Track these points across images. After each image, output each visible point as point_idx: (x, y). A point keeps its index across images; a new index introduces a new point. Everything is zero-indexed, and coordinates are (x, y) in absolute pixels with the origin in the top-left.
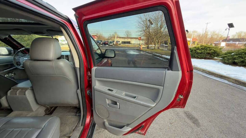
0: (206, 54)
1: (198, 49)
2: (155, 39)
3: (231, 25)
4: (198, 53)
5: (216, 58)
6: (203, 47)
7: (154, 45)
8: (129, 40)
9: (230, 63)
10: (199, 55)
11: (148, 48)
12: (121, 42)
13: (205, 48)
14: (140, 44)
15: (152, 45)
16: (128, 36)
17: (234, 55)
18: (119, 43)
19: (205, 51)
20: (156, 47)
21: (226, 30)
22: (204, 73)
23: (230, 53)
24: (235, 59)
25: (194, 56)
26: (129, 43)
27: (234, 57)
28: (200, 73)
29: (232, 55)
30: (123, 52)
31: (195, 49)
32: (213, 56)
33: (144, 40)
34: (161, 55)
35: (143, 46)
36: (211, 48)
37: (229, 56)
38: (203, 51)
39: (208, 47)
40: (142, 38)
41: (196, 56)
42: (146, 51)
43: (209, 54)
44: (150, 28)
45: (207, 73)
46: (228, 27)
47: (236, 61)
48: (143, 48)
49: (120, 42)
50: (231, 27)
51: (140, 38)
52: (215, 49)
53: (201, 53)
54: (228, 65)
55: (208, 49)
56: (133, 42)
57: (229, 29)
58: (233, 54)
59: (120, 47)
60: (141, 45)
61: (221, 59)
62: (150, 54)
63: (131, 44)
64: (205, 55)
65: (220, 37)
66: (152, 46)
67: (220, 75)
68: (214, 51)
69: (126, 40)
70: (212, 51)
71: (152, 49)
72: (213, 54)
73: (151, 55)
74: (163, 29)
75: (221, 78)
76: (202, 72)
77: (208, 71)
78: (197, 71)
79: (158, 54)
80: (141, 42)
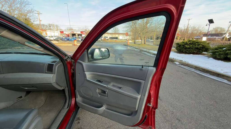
0: (195, 49)
1: (186, 44)
2: (141, 34)
3: (211, 21)
4: (186, 48)
5: (204, 53)
6: (191, 42)
7: (141, 41)
8: (117, 36)
9: (222, 58)
10: (187, 50)
11: (135, 43)
12: (109, 38)
13: (193, 43)
14: (127, 39)
15: (138, 40)
16: (115, 31)
17: (226, 50)
18: (107, 39)
19: (194, 46)
20: (142, 42)
21: (207, 25)
22: (198, 71)
23: (221, 48)
24: (227, 54)
25: (182, 51)
26: (117, 38)
27: (226, 52)
28: (193, 70)
29: (223, 51)
30: (111, 47)
31: (183, 44)
32: (201, 51)
33: (131, 36)
34: (148, 51)
35: (130, 42)
36: (199, 43)
37: (221, 51)
38: (191, 46)
39: (196, 41)
40: (129, 33)
41: (184, 51)
42: (133, 46)
43: (197, 48)
44: (136, 24)
45: (200, 70)
46: (209, 23)
47: (229, 56)
48: (130, 43)
49: (107, 37)
50: (211, 23)
51: (127, 33)
52: (203, 44)
53: (189, 48)
54: (220, 61)
55: (197, 44)
56: (121, 37)
57: (209, 25)
58: (224, 49)
59: (107, 43)
60: (128, 41)
61: (211, 54)
62: (137, 49)
63: (119, 39)
64: (193, 50)
65: (199, 32)
66: (138, 42)
67: (216, 73)
68: (203, 46)
69: (114, 36)
70: (200, 46)
71: (139, 44)
72: (202, 49)
73: (139, 50)
74: (148, 25)
75: (218, 77)
76: (195, 69)
77: (202, 69)
78: (189, 68)
79: (145, 50)
80: (128, 37)
